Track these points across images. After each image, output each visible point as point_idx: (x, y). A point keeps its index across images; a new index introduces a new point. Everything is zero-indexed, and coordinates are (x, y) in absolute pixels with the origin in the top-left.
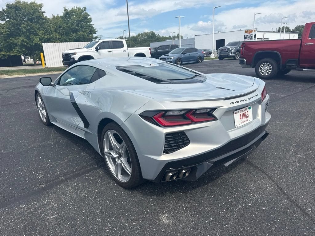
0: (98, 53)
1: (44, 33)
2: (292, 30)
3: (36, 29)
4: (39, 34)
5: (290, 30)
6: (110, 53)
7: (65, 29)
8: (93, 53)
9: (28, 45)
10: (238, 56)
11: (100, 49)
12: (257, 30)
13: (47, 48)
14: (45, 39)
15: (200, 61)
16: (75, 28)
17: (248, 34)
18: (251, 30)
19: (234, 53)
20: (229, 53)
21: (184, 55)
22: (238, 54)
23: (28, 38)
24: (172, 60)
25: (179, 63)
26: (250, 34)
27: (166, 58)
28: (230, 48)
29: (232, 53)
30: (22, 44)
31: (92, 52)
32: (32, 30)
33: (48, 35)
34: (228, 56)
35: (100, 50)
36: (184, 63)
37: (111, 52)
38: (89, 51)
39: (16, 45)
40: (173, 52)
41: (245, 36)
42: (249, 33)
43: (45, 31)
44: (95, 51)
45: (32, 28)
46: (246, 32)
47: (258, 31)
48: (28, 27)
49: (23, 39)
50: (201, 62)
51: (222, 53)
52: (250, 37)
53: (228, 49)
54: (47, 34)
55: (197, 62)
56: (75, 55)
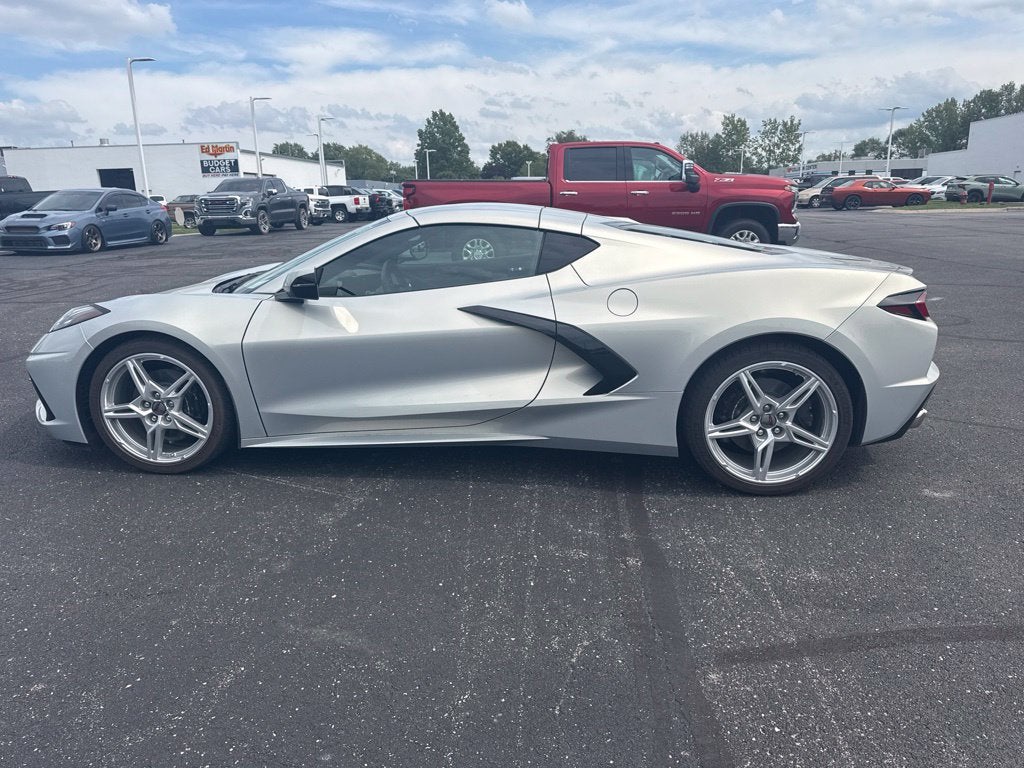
2: (310, 155)
5: (306, 154)
10: (266, 223)
12: (238, 148)
15: (161, 238)
17: (213, 158)
18: (219, 145)
19: (253, 214)
20: (237, 212)
21: (107, 214)
22: (264, 216)
24: (66, 233)
25: (96, 245)
26: (219, 157)
27: (41, 226)
28: (239, 198)
29: (246, 214)
34: (234, 223)
36: (110, 243)
40: (48, 202)
41: (202, 162)
42: (216, 155)
46: (204, 149)
47: (243, 151)
50: (166, 240)
51: (211, 214)
52: (219, 166)
53: (233, 199)
55: (154, 242)
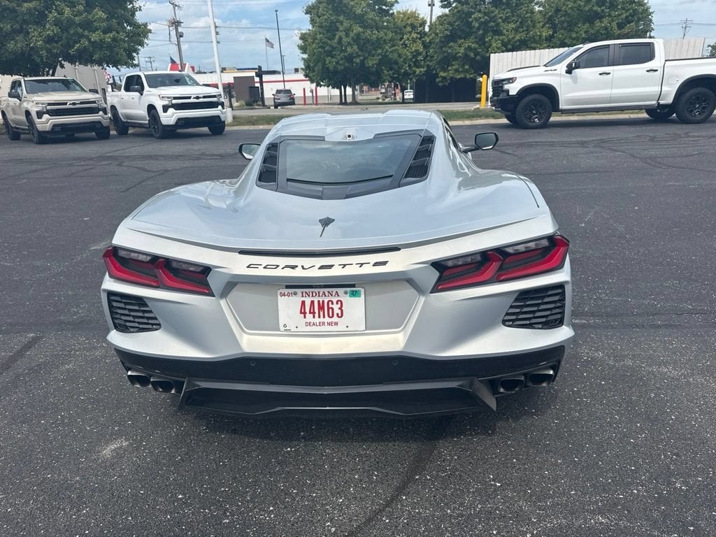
0: (571, 77)
1: (516, 30)
3: (500, 20)
4: (505, 31)
6: (605, 76)
7: (569, 15)
8: (559, 78)
9: (478, 58)
11: (577, 67)
13: (498, 65)
14: (516, 42)
16: (591, 10)
23: (480, 42)
30: (466, 56)
31: (557, 75)
32: (492, 24)
33: (523, 31)
35: (576, 70)
37: (609, 73)
38: (550, 72)
39: (455, 58)
43: (518, 23)
44: (564, 73)
45: (493, 19)
48: (486, 17)
49: (470, 44)
54: (521, 30)
56: (512, 82)
